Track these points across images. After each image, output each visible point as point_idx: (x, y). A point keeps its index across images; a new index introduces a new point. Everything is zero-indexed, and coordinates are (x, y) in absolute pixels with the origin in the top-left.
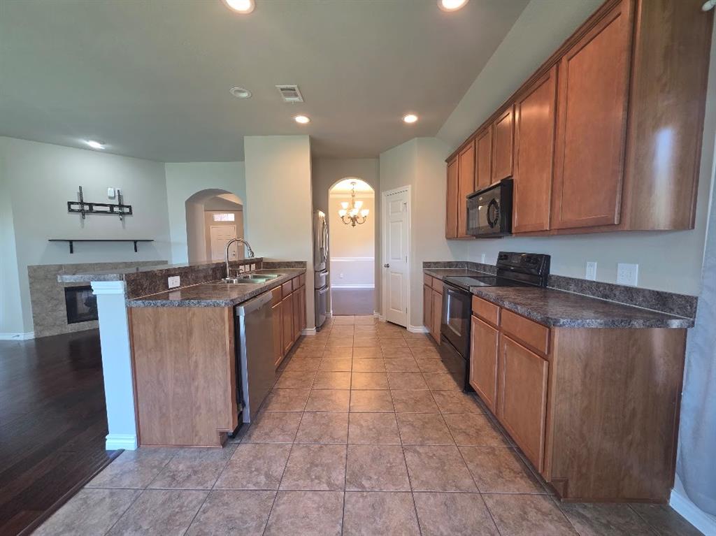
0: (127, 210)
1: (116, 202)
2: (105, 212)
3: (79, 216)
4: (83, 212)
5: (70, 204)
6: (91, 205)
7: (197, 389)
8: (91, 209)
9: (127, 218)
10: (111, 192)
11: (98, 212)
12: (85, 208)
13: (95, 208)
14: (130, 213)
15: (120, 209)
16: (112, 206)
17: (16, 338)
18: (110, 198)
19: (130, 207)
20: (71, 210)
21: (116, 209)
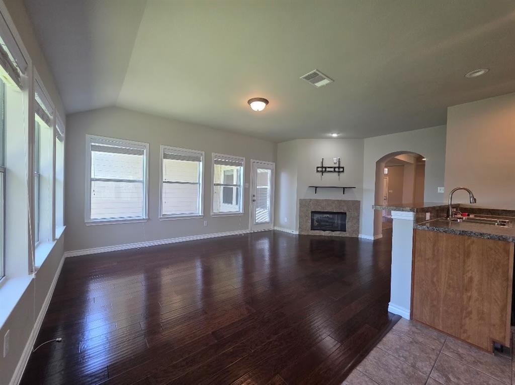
0: (341, 170)
1: (337, 165)
2: (331, 172)
3: (320, 174)
4: (322, 172)
5: (318, 167)
6: (326, 168)
7: (470, 298)
8: (326, 170)
9: (341, 174)
10: (335, 160)
11: (329, 171)
12: (323, 170)
13: (328, 169)
14: (343, 171)
15: (339, 169)
16: (335, 168)
17: (292, 233)
18: (335, 163)
19: (343, 168)
20: (318, 171)
21: (337, 170)
